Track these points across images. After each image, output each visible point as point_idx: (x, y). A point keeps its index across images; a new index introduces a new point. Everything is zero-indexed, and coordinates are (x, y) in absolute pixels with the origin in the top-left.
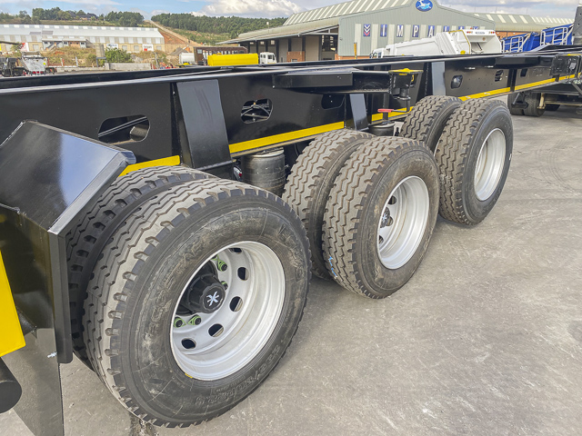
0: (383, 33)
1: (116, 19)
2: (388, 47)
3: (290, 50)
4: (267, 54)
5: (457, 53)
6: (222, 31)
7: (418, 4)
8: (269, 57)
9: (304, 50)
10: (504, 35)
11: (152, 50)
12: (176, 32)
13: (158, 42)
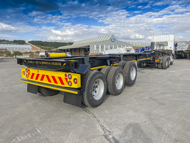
0: (102, 47)
1: (16, 42)
2: (104, 51)
3: (75, 52)
4: (68, 53)
5: (124, 53)
6: (51, 46)
7: (111, 40)
8: (69, 54)
9: (79, 52)
10: (135, 48)
11: (28, 51)
12: (36, 46)
13: (30, 49)
